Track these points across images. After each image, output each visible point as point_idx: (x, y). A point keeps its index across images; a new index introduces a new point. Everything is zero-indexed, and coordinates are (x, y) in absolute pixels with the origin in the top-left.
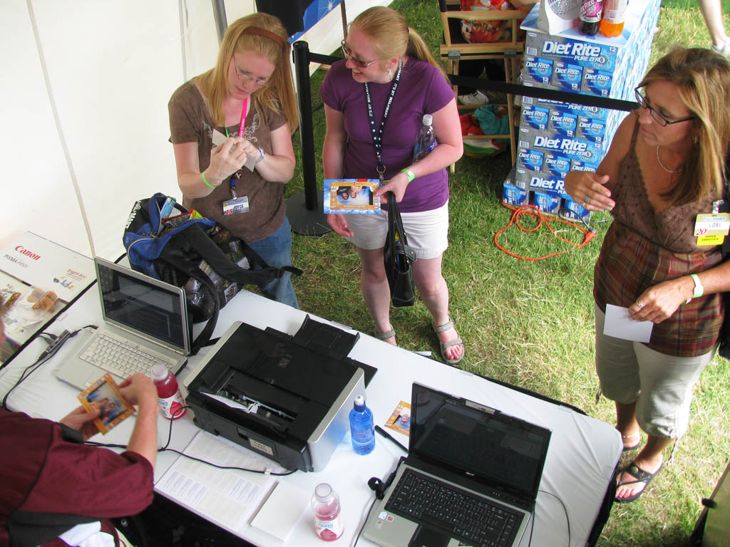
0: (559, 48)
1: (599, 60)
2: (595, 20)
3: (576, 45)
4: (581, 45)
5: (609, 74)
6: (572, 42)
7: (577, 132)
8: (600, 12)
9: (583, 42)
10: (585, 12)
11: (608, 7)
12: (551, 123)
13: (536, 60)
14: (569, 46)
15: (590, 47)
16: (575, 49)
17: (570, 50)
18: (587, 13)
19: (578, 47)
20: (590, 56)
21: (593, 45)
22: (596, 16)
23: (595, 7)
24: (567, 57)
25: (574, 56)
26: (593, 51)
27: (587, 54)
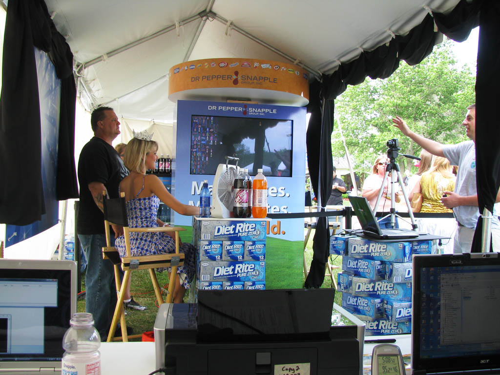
0: (226, 230)
1: (255, 233)
3: (238, 225)
4: (241, 224)
5: (263, 242)
6: (235, 223)
9: (242, 222)
10: (241, 200)
13: (210, 243)
14: (233, 226)
15: (248, 225)
16: (238, 228)
17: (235, 229)
18: (243, 200)
19: (240, 226)
20: (249, 231)
21: (250, 222)
24: (232, 235)
25: (237, 234)
26: (250, 227)
27: (247, 230)
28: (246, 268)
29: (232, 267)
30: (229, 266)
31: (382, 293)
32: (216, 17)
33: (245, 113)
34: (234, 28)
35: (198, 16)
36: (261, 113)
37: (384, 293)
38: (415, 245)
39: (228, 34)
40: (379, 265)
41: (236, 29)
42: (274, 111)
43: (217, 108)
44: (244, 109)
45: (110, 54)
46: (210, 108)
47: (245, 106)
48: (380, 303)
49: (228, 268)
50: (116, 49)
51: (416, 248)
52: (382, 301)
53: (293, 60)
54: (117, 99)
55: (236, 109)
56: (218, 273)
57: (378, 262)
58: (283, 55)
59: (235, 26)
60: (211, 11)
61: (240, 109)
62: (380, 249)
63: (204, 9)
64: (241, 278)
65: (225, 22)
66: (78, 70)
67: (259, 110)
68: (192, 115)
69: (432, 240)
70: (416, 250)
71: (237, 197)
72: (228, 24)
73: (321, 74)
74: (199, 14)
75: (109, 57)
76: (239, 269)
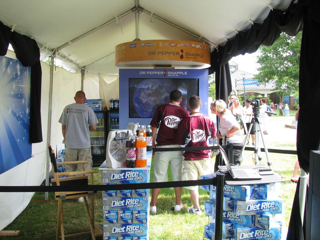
0: (119, 176)
1: (139, 178)
2: (134, 159)
3: (127, 173)
4: (129, 172)
6: (124, 171)
7: (133, 220)
8: (135, 155)
9: (130, 171)
10: (129, 156)
11: (139, 152)
12: (119, 218)
14: (123, 174)
15: (134, 173)
16: (127, 175)
17: (124, 176)
19: (128, 173)
20: (134, 177)
21: (135, 171)
22: (134, 157)
23: (133, 153)
24: (123, 180)
25: (126, 179)
26: (135, 174)
27: (133, 176)
28: (133, 202)
29: (124, 201)
30: (122, 200)
31: (232, 220)
32: (144, 11)
33: (165, 75)
34: (156, 17)
35: (131, 11)
36: (177, 75)
37: (233, 219)
38: (256, 187)
39: (152, 22)
40: (229, 200)
41: (158, 18)
42: (186, 73)
43: (146, 73)
44: (165, 73)
45: (73, 41)
46: (141, 73)
47: (165, 71)
48: (230, 226)
49: (121, 202)
50: (77, 37)
51: (256, 189)
52: (232, 225)
53: (198, 37)
54: (95, 62)
55: (159, 73)
56: (114, 205)
57: (228, 199)
58: (191, 34)
59: (156, 16)
60: (139, 7)
61: (162, 73)
62: (230, 189)
63: (134, 6)
64: (130, 208)
65: (150, 14)
66: (53, 53)
67: (175, 73)
68: (129, 79)
69: (268, 184)
70: (257, 190)
71: (127, 153)
72: (152, 14)
73: (218, 46)
74: (132, 9)
75: (72, 43)
76: (129, 202)
